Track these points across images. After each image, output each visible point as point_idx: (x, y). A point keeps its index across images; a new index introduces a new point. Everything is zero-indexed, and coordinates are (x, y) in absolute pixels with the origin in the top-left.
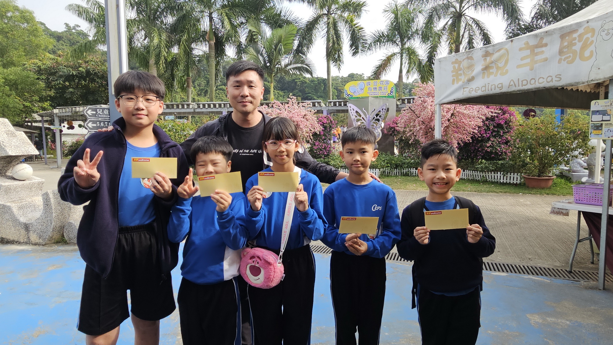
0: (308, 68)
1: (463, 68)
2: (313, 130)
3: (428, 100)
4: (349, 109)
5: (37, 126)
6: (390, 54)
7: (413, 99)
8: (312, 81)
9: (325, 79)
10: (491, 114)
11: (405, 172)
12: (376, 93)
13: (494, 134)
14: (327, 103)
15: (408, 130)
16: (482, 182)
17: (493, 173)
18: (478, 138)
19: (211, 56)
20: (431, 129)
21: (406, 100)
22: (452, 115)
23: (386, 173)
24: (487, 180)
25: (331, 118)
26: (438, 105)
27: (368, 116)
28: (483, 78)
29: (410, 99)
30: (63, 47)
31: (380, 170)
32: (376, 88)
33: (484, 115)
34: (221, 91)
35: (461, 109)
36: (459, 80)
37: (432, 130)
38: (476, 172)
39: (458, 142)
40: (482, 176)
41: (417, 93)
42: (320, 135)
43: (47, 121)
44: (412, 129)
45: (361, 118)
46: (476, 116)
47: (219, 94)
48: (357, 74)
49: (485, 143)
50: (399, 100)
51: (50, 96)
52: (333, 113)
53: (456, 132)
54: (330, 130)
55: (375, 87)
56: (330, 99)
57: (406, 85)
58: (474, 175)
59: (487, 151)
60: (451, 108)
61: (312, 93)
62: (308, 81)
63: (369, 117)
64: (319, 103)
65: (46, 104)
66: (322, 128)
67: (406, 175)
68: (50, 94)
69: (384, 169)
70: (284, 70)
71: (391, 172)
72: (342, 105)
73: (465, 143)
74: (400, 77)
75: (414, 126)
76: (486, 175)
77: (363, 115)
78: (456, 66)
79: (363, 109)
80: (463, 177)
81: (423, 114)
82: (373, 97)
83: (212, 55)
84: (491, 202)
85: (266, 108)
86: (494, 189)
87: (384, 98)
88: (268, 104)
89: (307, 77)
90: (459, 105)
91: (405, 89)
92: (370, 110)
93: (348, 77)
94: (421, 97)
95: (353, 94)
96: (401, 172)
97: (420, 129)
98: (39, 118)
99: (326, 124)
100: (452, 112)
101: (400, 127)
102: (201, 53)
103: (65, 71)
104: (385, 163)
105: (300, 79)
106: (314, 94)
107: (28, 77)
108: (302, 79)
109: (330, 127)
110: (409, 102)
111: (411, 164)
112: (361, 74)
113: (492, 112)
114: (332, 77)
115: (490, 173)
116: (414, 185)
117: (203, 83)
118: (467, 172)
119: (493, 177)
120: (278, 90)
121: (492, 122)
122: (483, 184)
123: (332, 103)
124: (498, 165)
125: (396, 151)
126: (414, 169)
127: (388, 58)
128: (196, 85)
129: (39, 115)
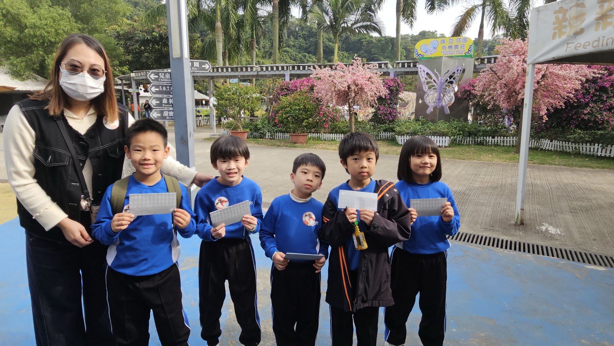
0: (376, 26)
1: (569, 18)
2: (378, 94)
3: (515, 59)
4: (419, 70)
6: (470, 7)
7: (495, 58)
8: (379, 40)
9: (394, 38)
10: (594, 75)
11: (479, 141)
12: (452, 53)
13: (595, 98)
14: (395, 64)
15: (486, 94)
16: (574, 155)
17: (588, 144)
18: (573, 104)
19: (275, 17)
20: (516, 92)
21: (486, 60)
22: (543, 76)
23: (457, 142)
24: (580, 152)
25: (398, 80)
26: (531, 65)
27: (440, 78)
28: (597, 30)
29: (491, 58)
30: (139, 13)
31: (450, 138)
32: (451, 47)
33: (583, 76)
34: (285, 53)
35: (556, 69)
36: (561, 33)
37: (516, 94)
38: (567, 142)
39: (548, 108)
40: (574, 147)
41: (502, 51)
42: (385, 99)
43: (125, 84)
44: (491, 92)
45: (432, 81)
46: (574, 77)
47: (283, 56)
48: (429, 32)
49: (581, 109)
50: (477, 59)
51: (128, 61)
52: (401, 75)
53: (546, 97)
54: (397, 94)
55: (450, 45)
56: (398, 60)
57: (486, 42)
58: (564, 146)
59: (583, 120)
60: (543, 69)
61: (379, 54)
62: (374, 41)
63: (441, 79)
64: (385, 64)
65: (125, 69)
66: (388, 92)
67: (481, 144)
68: (128, 58)
69: (456, 137)
70: (350, 29)
71: (463, 141)
72: (412, 66)
73: (556, 109)
74: (481, 33)
75: (495, 90)
76: (579, 147)
77: (434, 77)
78: (560, 15)
79: (435, 70)
80: (550, 148)
81: (506, 76)
82: (447, 57)
83: (276, 16)
84: (585, 178)
85: (329, 71)
86: (589, 163)
87: (460, 58)
88: (331, 67)
89: (374, 36)
90: (552, 64)
92: (443, 71)
93: (419, 35)
94: (506, 55)
95: (424, 54)
96: (475, 140)
97: (501, 93)
98: (120, 82)
99: (393, 87)
100: (543, 73)
101: (478, 91)
102: (266, 14)
103: (140, 36)
104: (457, 130)
105: (366, 38)
106: (381, 54)
107: (110, 43)
108: (368, 38)
109: (397, 90)
110: (489, 61)
111: (487, 131)
112: (434, 31)
113: (594, 73)
114: (402, 36)
115: (584, 144)
116: (490, 156)
117: (268, 46)
118: (555, 142)
119: (588, 149)
120: (343, 51)
121: (593, 85)
122: (574, 157)
123: (400, 64)
124: (596, 136)
125: (470, 118)
126: (491, 137)
127: (467, 12)
128: (261, 47)
129: (119, 79)
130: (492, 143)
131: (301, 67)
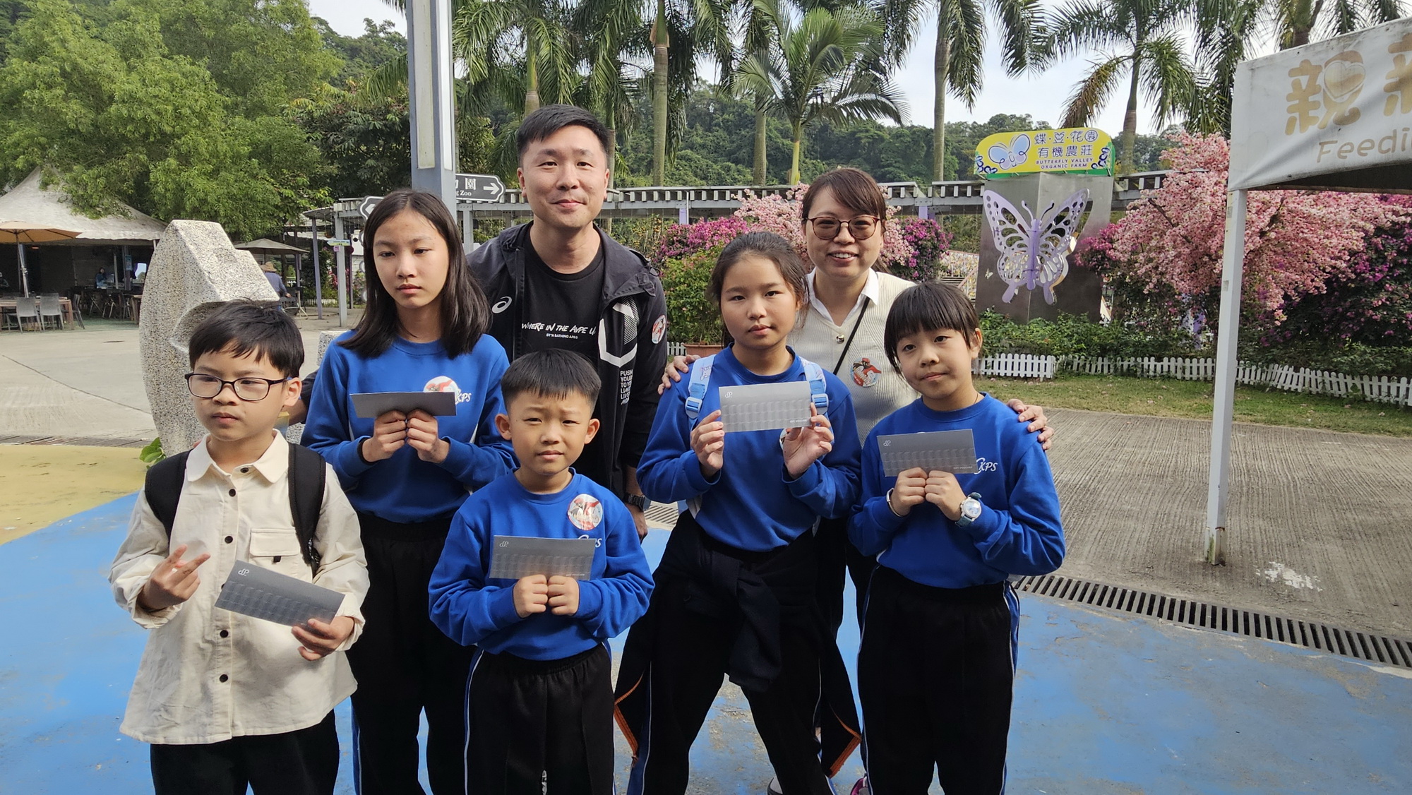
0: (887, 102)
1: (1323, 86)
2: (890, 256)
3: (1206, 179)
4: (985, 202)
5: (305, 239)
6: (1105, 61)
7: (1163, 177)
8: (898, 135)
9: (931, 130)
10: (1394, 218)
11: (1125, 368)
12: (1061, 164)
13: (1398, 272)
14: (930, 189)
15: (1141, 258)
16: (1351, 402)
17: (1385, 378)
18: (1346, 283)
19: (658, 80)
20: (1210, 256)
21: (1142, 181)
22: (1274, 219)
23: (1075, 368)
24: (1364, 396)
25: (937, 225)
26: (1237, 193)
27: (1033, 222)
28: (1388, 112)
29: (1153, 177)
30: (361, 71)
31: (1057, 360)
32: (1060, 151)
33: (1369, 220)
34: (683, 162)
35: (1304, 203)
36: (1306, 120)
37: (1211, 259)
38: (1333, 374)
39: (1286, 293)
40: (1350, 386)
41: (1176, 161)
42: (907, 267)
43: (321, 228)
44: (1153, 255)
45: (1016, 227)
46: (1348, 223)
47: (678, 169)
48: (1013, 116)
49: (1366, 296)
50: (1122, 179)
51: (330, 176)
52: (944, 213)
53: (1281, 266)
54: (933, 257)
55: (1057, 146)
56: (938, 180)
57: (1144, 143)
58: (1327, 381)
59: (1370, 321)
60: (1273, 202)
61: (897, 165)
62: (887, 137)
63: (1037, 224)
64: (907, 188)
65: (322, 193)
66: (913, 251)
67: (1130, 373)
68: (329, 171)
69: (1070, 356)
70: (831, 110)
71: (1088, 366)
72: (969, 194)
73: (1306, 296)
74: (1130, 120)
75: (1161, 249)
76: (1362, 385)
77: (1020, 220)
78: (1304, 80)
79: (1023, 203)
80: (1293, 387)
81: (1187, 217)
82: (1051, 173)
83: (662, 78)
84: (1376, 458)
85: (779, 202)
86: (1387, 424)
87: (1080, 175)
88: (783, 194)
89: (886, 126)
90: (1295, 192)
91: (1139, 154)
92: (1041, 205)
93: (989, 123)
94: (1186, 170)
95: (997, 166)
96: (1115, 366)
97: (1176, 256)
98: (309, 223)
99: (925, 240)
100: (1273, 211)
101: (1120, 251)
102: (638, 75)
103: (358, 120)
104: (1074, 341)
105: (867, 131)
106: (902, 166)
107: (292, 137)
108: (873, 131)
109: (935, 248)
110: (1149, 184)
111: (1145, 345)
112: (1024, 116)
113: (1395, 213)
114: (949, 126)
115: (1375, 379)
116: (1151, 402)
117: (644, 145)
118: (1305, 373)
119: (1384, 389)
120: (816, 158)
121: (1392, 241)
122: (1351, 408)
123: (943, 189)
124: (1402, 360)
125: (1105, 312)
126: (1153, 359)
127: (1097, 73)
128: (629, 148)
129: (307, 216)
130: (1155, 371)
131: (716, 193)
